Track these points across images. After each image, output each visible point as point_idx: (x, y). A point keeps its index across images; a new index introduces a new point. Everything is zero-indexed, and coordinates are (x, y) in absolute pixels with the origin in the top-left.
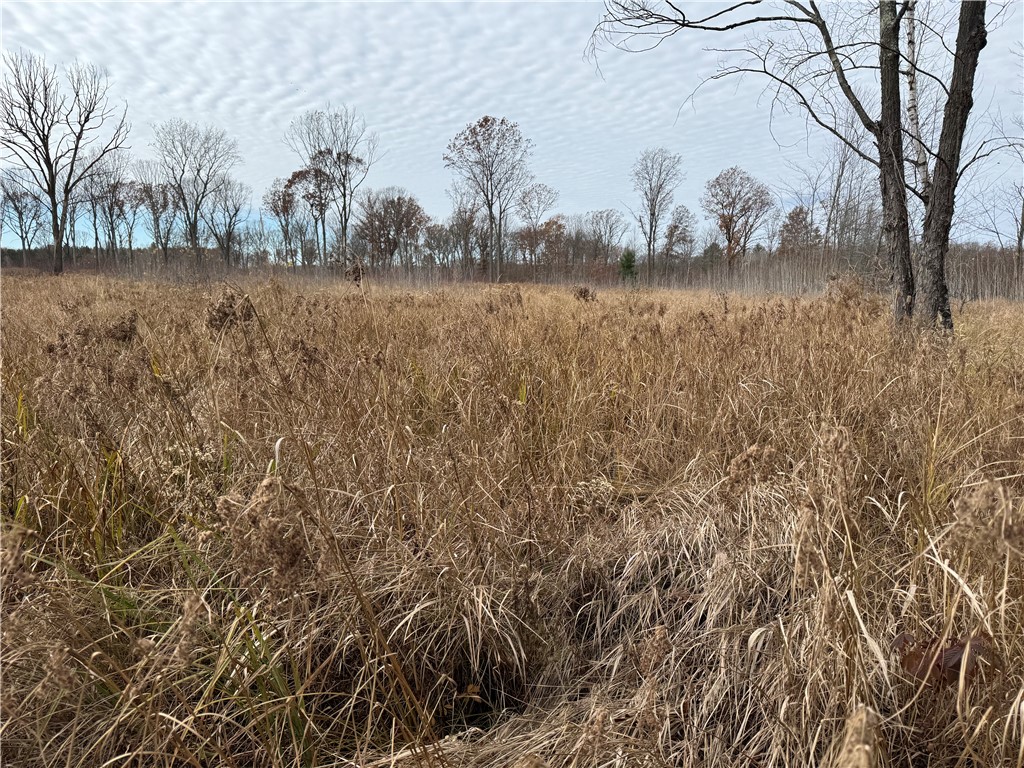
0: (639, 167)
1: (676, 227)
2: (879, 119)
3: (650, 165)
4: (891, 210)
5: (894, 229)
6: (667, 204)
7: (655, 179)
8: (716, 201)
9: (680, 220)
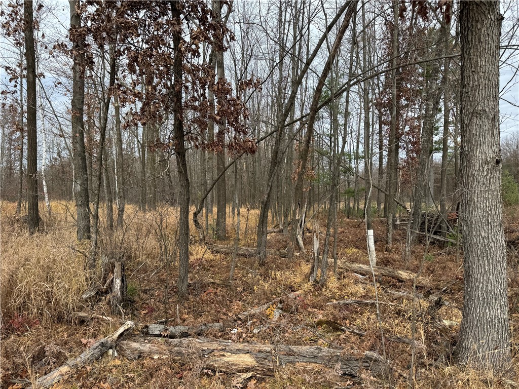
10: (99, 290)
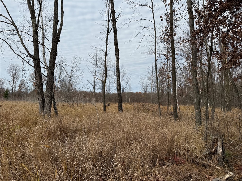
0: (9, 68)
1: (21, 84)
2: (33, 55)
3: (12, 68)
4: (37, 80)
5: (38, 85)
6: (18, 79)
7: (14, 72)
8: (32, 79)
9: (23, 83)
10: (211, 151)
